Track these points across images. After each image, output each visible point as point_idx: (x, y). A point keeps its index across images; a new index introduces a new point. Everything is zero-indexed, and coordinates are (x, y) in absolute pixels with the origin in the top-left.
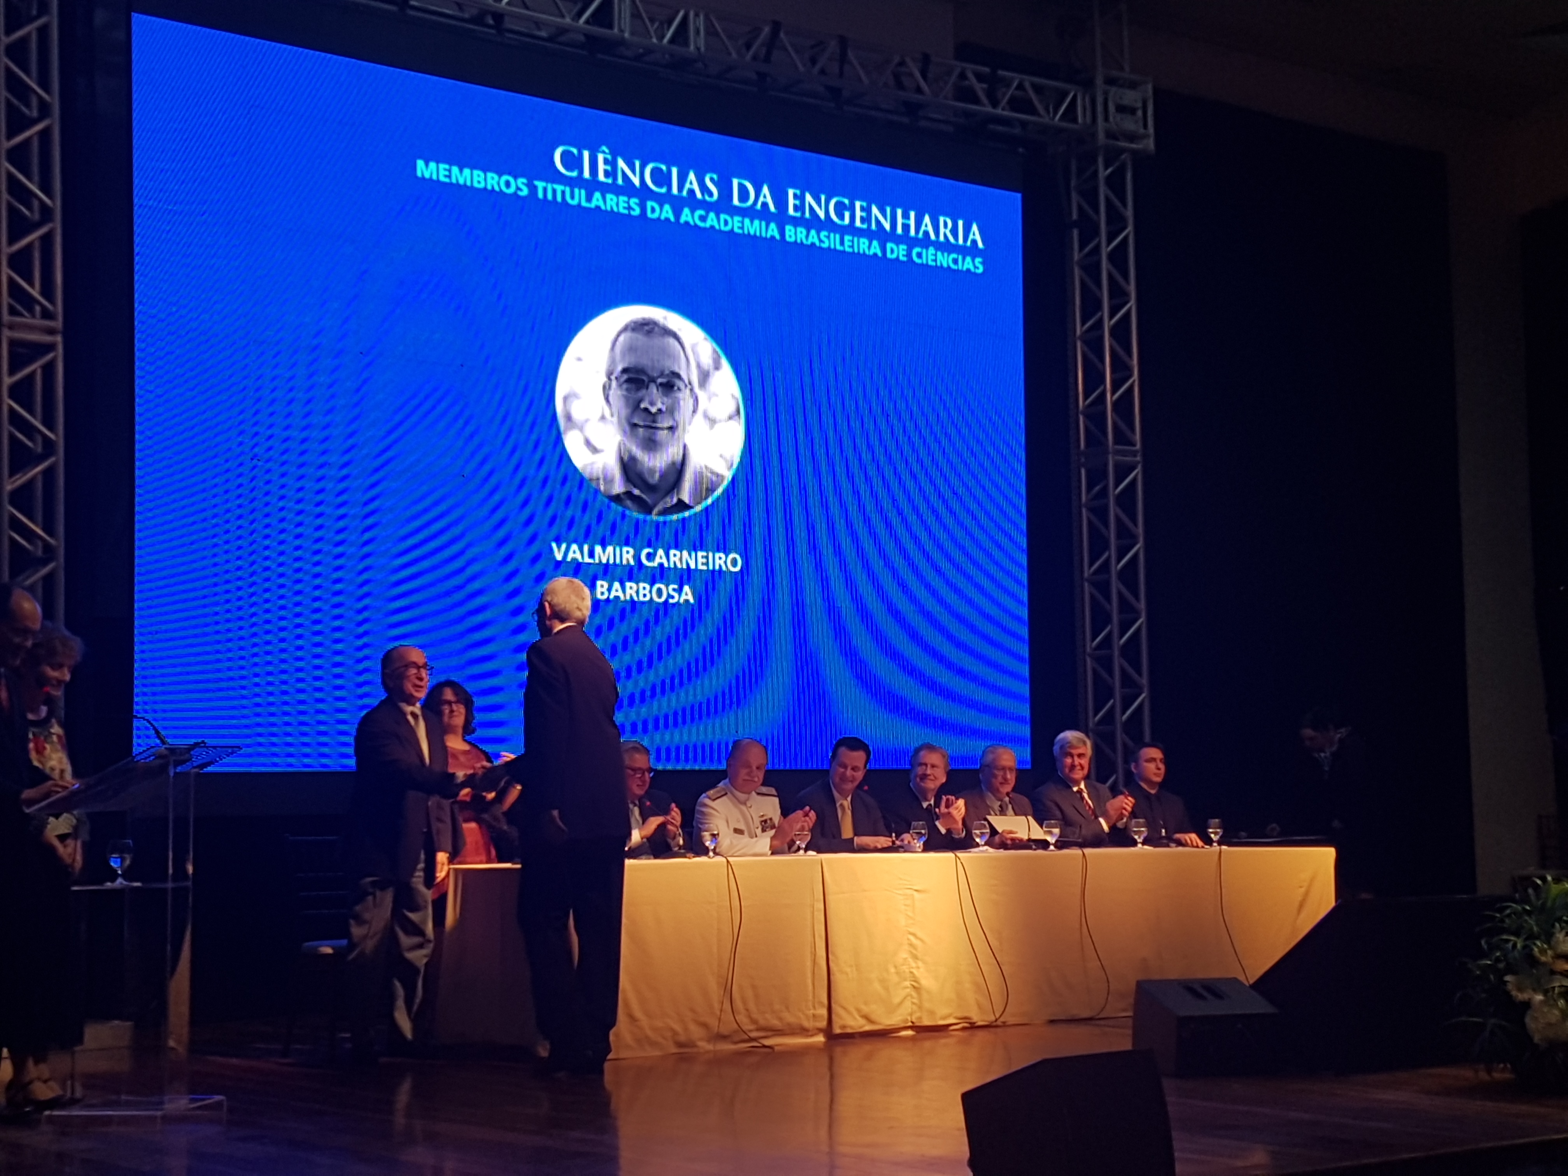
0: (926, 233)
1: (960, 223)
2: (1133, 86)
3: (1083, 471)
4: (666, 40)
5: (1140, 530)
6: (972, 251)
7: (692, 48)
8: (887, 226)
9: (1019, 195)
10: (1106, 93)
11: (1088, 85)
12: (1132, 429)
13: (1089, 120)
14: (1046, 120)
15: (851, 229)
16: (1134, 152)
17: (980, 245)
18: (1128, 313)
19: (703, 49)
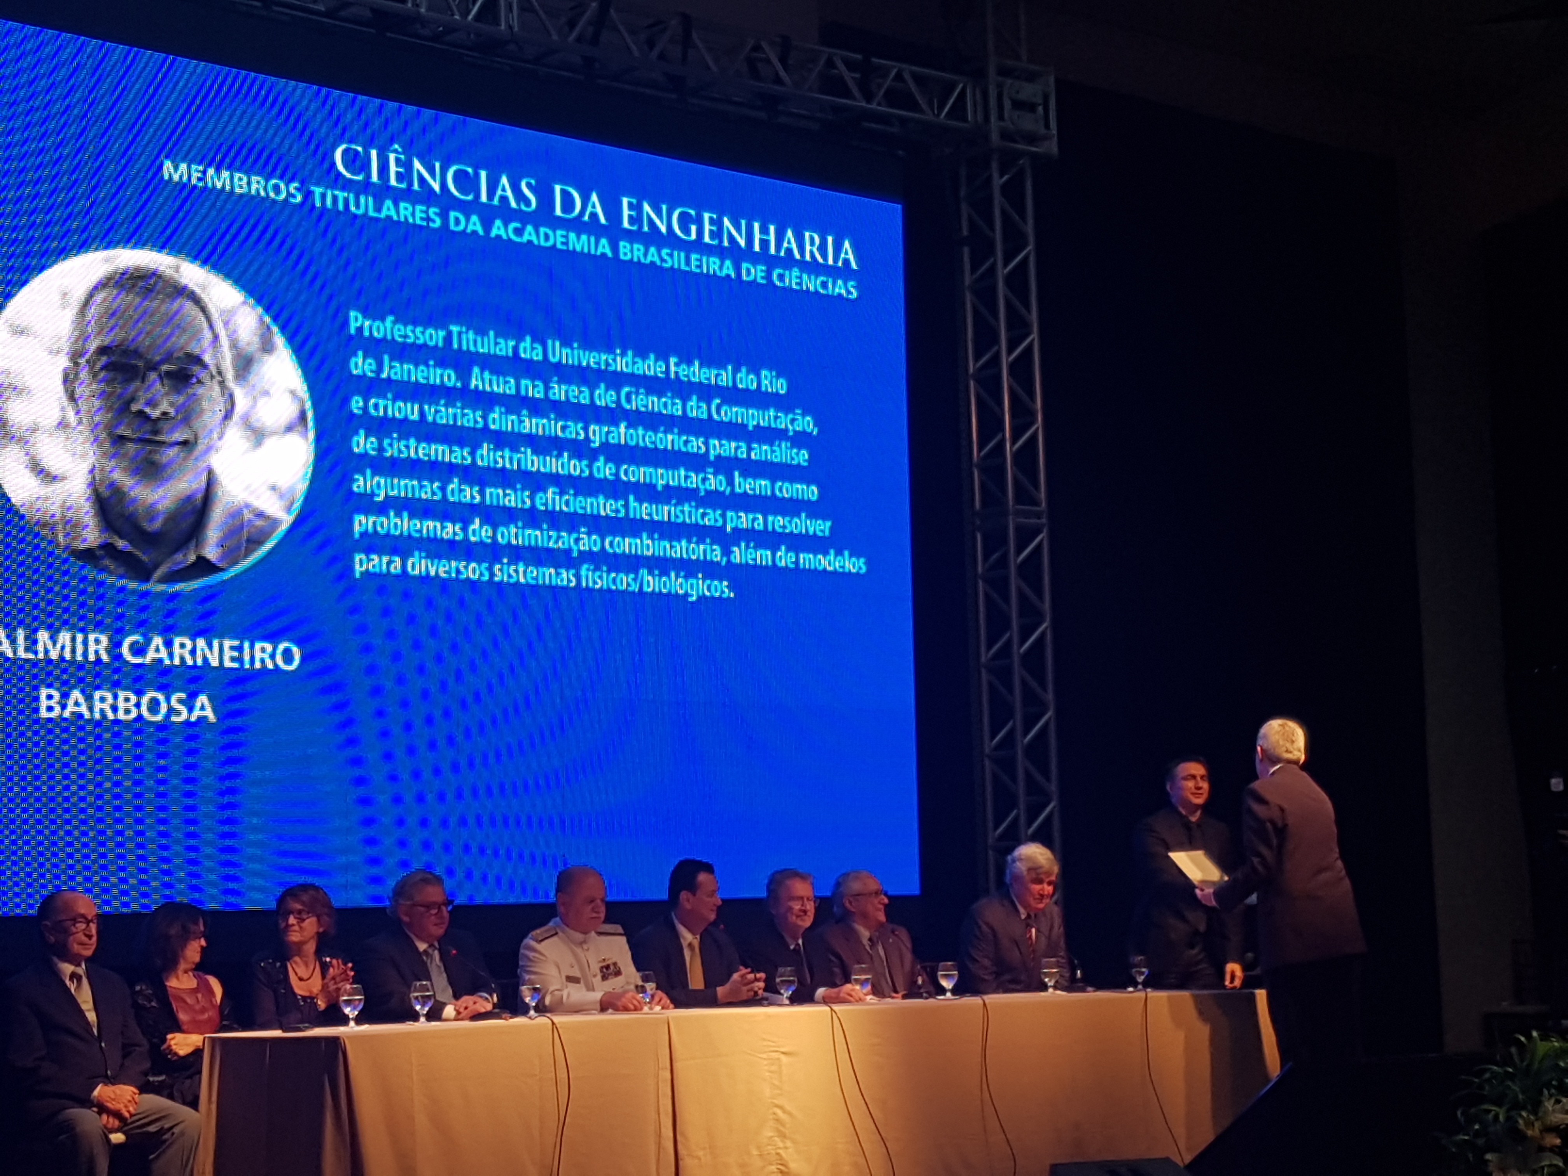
0: (789, 251)
1: (830, 239)
2: (1031, 78)
3: (979, 537)
4: (470, 17)
5: (1047, 606)
6: (843, 272)
7: (503, 27)
8: (742, 243)
9: (900, 206)
10: (1000, 86)
11: (978, 75)
12: (1036, 485)
13: (980, 118)
14: (929, 117)
15: (698, 246)
16: (1034, 156)
17: (854, 266)
18: (1030, 348)
19: (516, 29)
